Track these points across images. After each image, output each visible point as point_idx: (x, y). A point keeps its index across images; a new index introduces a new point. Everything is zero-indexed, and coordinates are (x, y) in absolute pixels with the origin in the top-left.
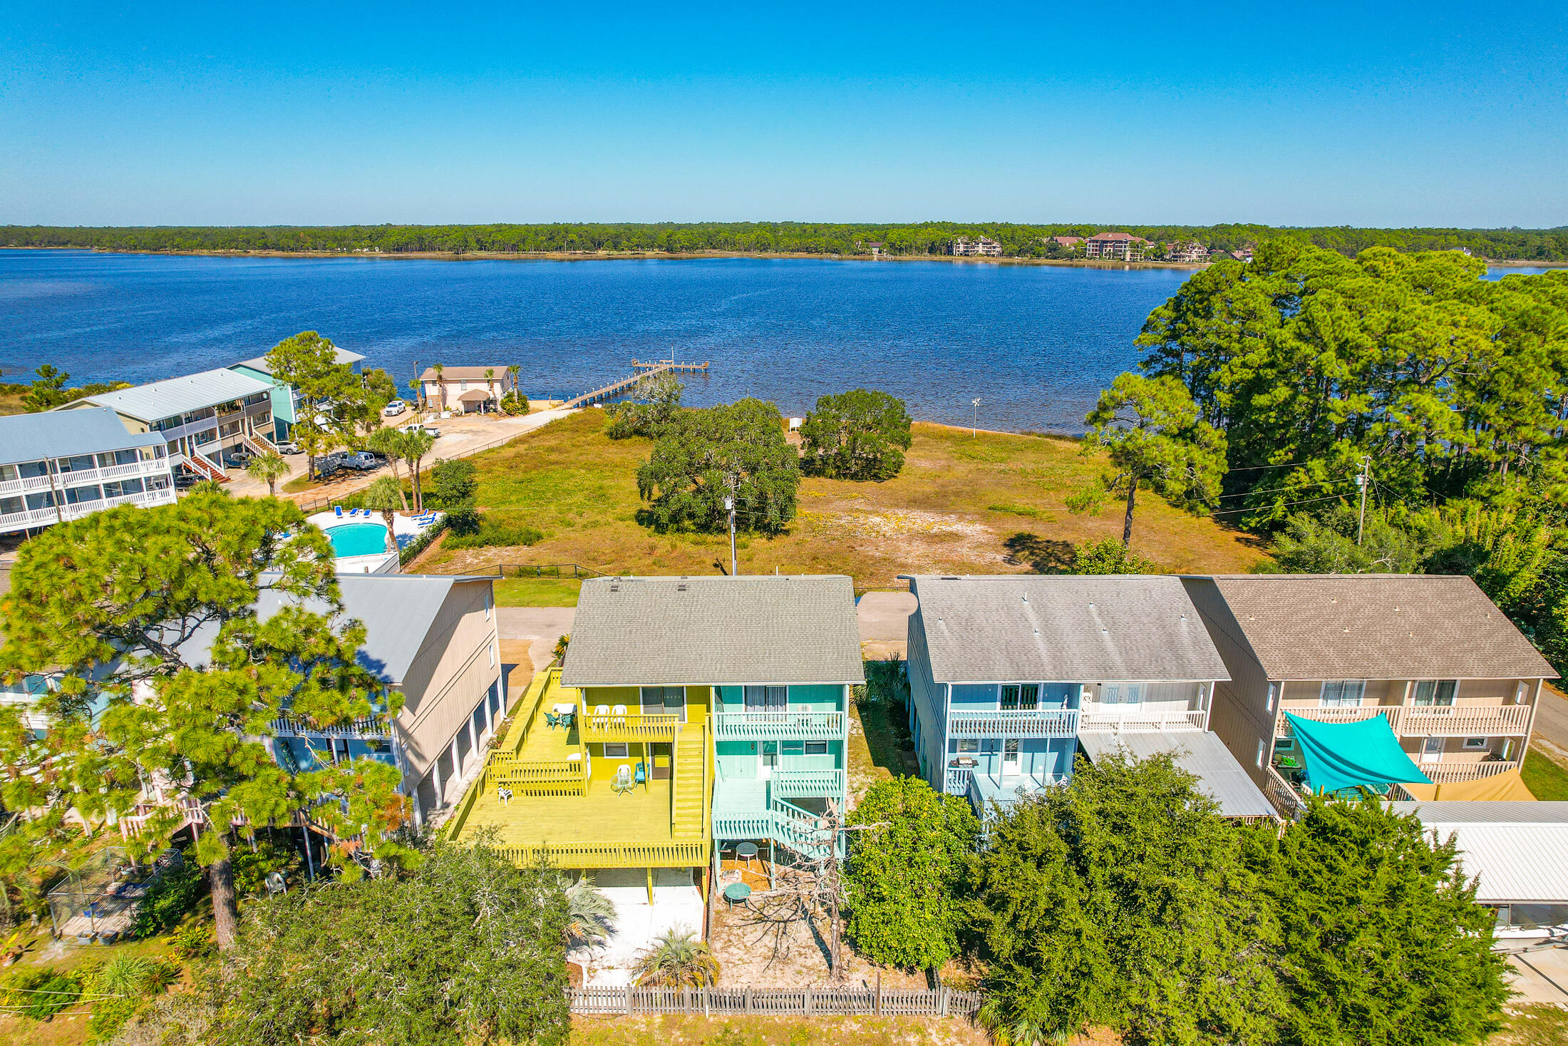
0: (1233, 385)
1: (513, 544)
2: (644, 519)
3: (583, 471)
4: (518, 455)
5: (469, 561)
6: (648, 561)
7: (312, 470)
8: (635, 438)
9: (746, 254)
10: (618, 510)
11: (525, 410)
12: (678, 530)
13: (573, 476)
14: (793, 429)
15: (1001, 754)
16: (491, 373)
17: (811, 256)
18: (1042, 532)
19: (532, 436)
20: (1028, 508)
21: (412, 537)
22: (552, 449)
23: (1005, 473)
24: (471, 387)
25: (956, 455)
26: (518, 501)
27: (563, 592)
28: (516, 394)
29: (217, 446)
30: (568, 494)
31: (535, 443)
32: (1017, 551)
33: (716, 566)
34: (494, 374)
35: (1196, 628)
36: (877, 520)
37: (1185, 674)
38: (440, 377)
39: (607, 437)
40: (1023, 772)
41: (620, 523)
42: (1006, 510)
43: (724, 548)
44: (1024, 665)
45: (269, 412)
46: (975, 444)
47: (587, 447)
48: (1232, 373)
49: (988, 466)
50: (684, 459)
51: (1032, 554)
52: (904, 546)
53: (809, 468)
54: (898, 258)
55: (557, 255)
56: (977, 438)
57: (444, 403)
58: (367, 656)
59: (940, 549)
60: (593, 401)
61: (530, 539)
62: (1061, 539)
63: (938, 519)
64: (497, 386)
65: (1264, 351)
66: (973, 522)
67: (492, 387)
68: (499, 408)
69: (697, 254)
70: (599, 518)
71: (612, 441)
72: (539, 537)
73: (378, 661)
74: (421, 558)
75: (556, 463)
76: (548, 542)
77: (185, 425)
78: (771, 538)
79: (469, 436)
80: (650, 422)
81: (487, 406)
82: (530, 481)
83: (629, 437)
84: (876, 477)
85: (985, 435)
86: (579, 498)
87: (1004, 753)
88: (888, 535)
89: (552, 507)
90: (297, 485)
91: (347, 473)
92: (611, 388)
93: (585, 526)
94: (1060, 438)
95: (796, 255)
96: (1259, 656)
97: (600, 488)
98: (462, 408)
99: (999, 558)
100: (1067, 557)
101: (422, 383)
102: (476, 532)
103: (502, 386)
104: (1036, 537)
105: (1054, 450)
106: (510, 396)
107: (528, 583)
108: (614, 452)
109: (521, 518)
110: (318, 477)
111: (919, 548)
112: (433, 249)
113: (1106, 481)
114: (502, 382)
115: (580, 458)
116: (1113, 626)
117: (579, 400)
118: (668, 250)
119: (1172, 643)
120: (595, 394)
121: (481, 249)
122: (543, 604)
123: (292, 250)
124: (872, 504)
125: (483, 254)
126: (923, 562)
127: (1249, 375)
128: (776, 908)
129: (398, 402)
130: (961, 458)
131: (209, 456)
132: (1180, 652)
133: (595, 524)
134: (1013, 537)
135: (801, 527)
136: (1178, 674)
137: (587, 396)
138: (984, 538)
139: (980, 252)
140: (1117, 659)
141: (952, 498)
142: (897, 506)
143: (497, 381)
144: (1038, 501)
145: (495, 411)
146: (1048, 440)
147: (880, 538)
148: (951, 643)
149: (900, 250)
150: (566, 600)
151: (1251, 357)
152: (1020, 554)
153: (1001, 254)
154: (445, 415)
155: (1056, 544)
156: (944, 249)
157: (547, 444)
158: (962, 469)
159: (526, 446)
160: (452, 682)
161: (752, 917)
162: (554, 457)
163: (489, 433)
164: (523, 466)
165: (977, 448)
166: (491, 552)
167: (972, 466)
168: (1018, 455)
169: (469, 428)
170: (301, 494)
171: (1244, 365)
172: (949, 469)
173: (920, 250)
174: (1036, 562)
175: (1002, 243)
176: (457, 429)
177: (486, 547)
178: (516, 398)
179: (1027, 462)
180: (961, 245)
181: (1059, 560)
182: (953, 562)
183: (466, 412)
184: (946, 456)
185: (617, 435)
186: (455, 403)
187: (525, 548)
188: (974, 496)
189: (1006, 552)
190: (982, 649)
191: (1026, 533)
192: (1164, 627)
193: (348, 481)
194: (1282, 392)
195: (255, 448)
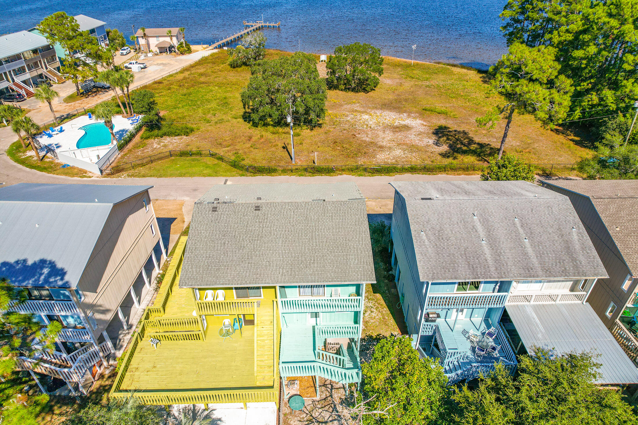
0: (560, 43)
1: (178, 135)
2: (246, 117)
3: (217, 88)
4: (185, 78)
5: (155, 147)
6: (248, 145)
7: (78, 89)
8: (243, 67)
10: (234, 112)
11: (189, 51)
12: (264, 125)
13: (211, 91)
14: (322, 61)
16: (170, 32)
18: (452, 125)
19: (192, 66)
20: (443, 109)
21: (127, 131)
22: (202, 75)
23: (429, 87)
24: (161, 39)
25: (404, 76)
26: (183, 107)
27: (203, 166)
28: (184, 43)
29: (27, 76)
30: (209, 102)
31: (193, 71)
32: (440, 137)
33: (284, 148)
34: (172, 32)
35: (582, 236)
36: (366, 117)
37: (578, 273)
38: (145, 34)
39: (229, 67)
40: (465, 317)
41: (235, 120)
42: (432, 111)
43: (288, 136)
44: (477, 267)
45: (55, 56)
46: (413, 70)
47: (219, 73)
48: (560, 36)
49: (420, 83)
50: (265, 88)
51: (448, 139)
52: (381, 133)
53: (331, 85)
56: (413, 66)
57: (149, 48)
58: (55, 266)
59: (399, 136)
60: (224, 45)
61: (188, 132)
62: (461, 130)
63: (397, 116)
64: (174, 39)
65: (580, 23)
66: (415, 118)
67: (171, 39)
68: (177, 51)
70: (224, 117)
71: (232, 69)
72: (192, 130)
73: (62, 270)
74: (130, 145)
75: (203, 83)
76: (197, 133)
77: (5, 65)
78: (312, 129)
79: (161, 67)
80: (250, 59)
81: (170, 49)
82: (190, 94)
83: (240, 66)
84: (365, 91)
85: (417, 64)
86: (213, 105)
88: (372, 127)
89: (200, 110)
90: (70, 98)
91: (98, 90)
92: (232, 38)
93: (216, 123)
94: (454, 66)
96: (625, 258)
97: (225, 98)
98: (158, 51)
99: (431, 142)
100: (466, 141)
101: (137, 37)
102: (159, 128)
103: (177, 39)
104: (449, 128)
105: (452, 73)
106: (181, 44)
107: (185, 160)
108: (233, 76)
109: (184, 118)
110: (82, 93)
111: (389, 135)
113: (499, 109)
114: (177, 37)
115: (216, 79)
116: (531, 235)
117: (216, 44)
119: (568, 248)
120: (224, 41)
122: (192, 175)
124: (363, 107)
126: (391, 145)
127: (570, 37)
128: (320, 410)
129: (126, 48)
130: (406, 78)
131: (23, 82)
132: (574, 256)
133: (221, 121)
134: (437, 128)
135: (327, 122)
136: (574, 273)
137: (221, 42)
138: (422, 129)
140: (535, 261)
141: (404, 103)
142: (376, 108)
143: (174, 36)
144: (448, 105)
145: (175, 52)
146: (449, 67)
147: (369, 129)
148: (430, 250)
150: (205, 172)
151: (572, 27)
152: (442, 139)
154: (150, 55)
155: (459, 132)
157: (199, 71)
158: (408, 85)
159: (189, 73)
160: (124, 259)
161: (305, 419)
162: (203, 79)
163: (171, 65)
164: (186, 85)
165: (414, 72)
166: (167, 140)
167: (412, 83)
168: (435, 76)
169: (161, 62)
170: (73, 103)
171: (567, 31)
172: (401, 85)
174: (450, 144)
176: (155, 63)
177: (164, 137)
178: (184, 45)
179: (439, 80)
181: (462, 143)
182: (406, 144)
183: (161, 53)
184: (399, 77)
185: (234, 66)
186: (155, 49)
187: (185, 137)
188: (414, 101)
189: (434, 137)
190: (450, 254)
191: (444, 125)
192: (562, 236)
193: (98, 96)
194: (592, 49)
195: (49, 75)
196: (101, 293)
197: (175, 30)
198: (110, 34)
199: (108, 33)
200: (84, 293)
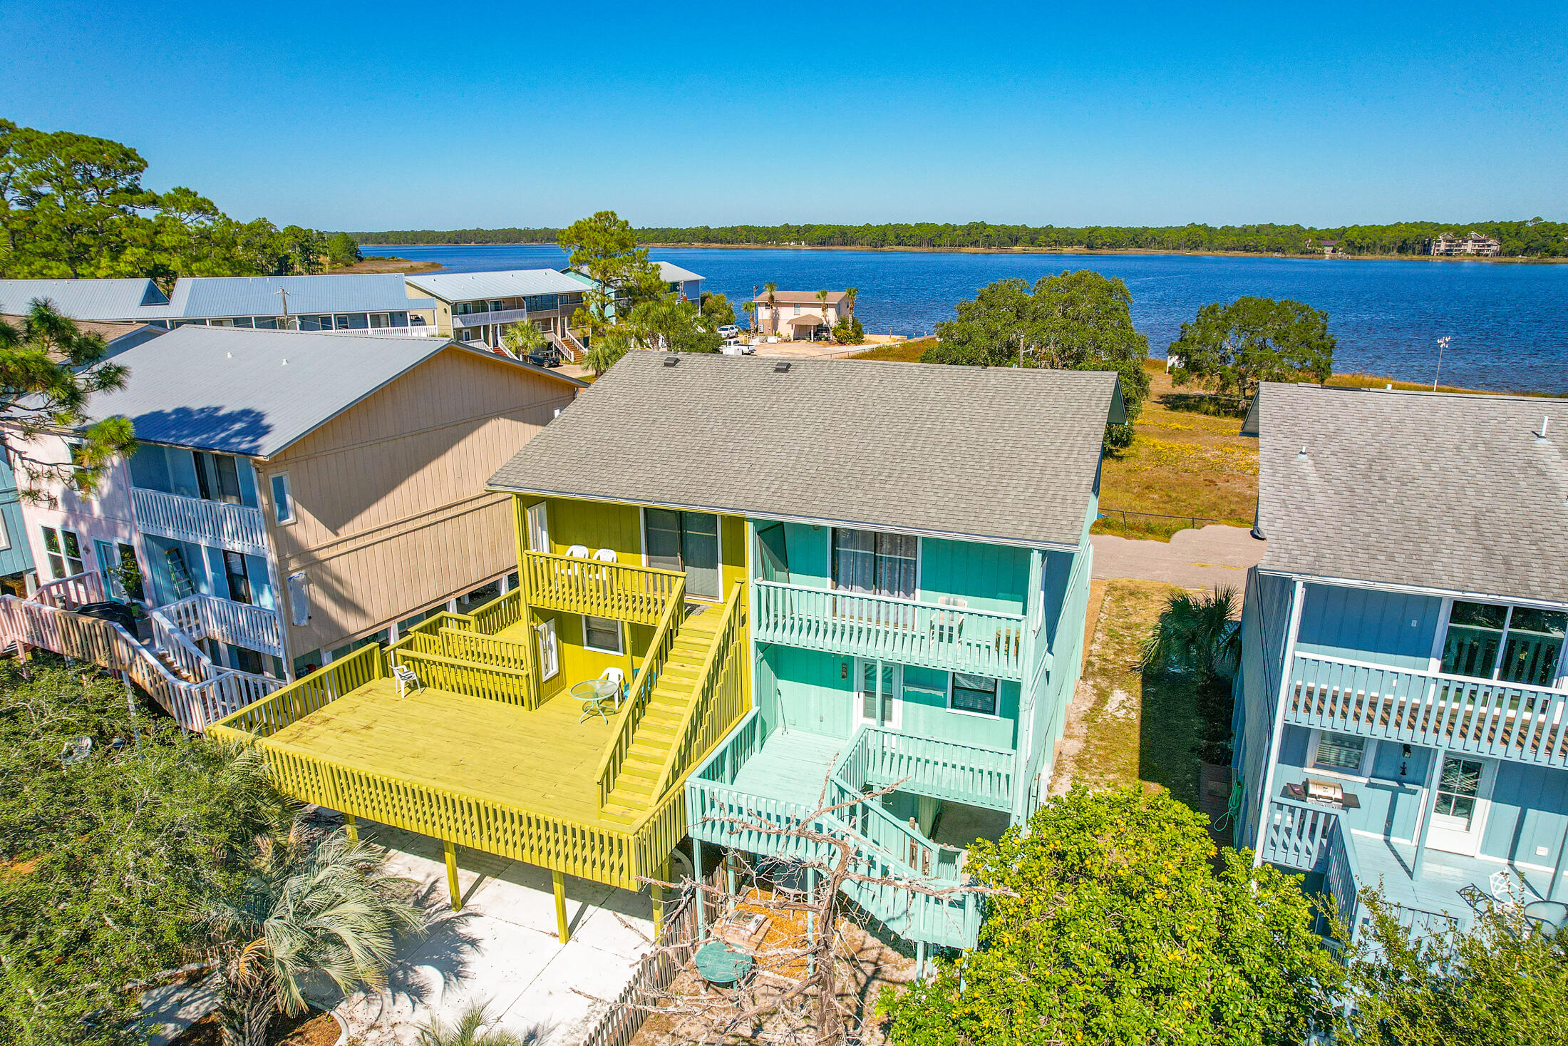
9: (1172, 252)
11: (857, 338)
15: (1428, 795)
16: (825, 297)
17: (1249, 254)
24: (804, 311)
28: (850, 321)
34: (828, 299)
38: (773, 300)
40: (1484, 850)
54: (1356, 257)
55: (973, 249)
57: (775, 327)
64: (831, 312)
67: (826, 312)
68: (832, 337)
69: (1118, 251)
77: (490, 313)
81: (819, 332)
87: (1436, 792)
95: (1231, 253)
98: (792, 334)
101: (755, 306)
103: (838, 312)
106: (845, 324)
112: (853, 243)
114: (838, 308)
118: (1088, 247)
121: (899, 244)
123: (729, 243)
125: (901, 248)
129: (730, 326)
135: (1143, 455)
139: (1469, 250)
143: (831, 306)
145: (827, 339)
148: (1320, 498)
149: (1360, 248)
153: (1499, 254)
154: (772, 339)
156: (1418, 247)
173: (1384, 249)
175: (1501, 239)
178: (850, 326)
180: (1443, 244)
183: (796, 337)
186: (786, 330)
195: (564, 348)
196: (351, 545)
197: (835, 296)
198: (708, 300)
199: (703, 300)
200: (299, 508)
